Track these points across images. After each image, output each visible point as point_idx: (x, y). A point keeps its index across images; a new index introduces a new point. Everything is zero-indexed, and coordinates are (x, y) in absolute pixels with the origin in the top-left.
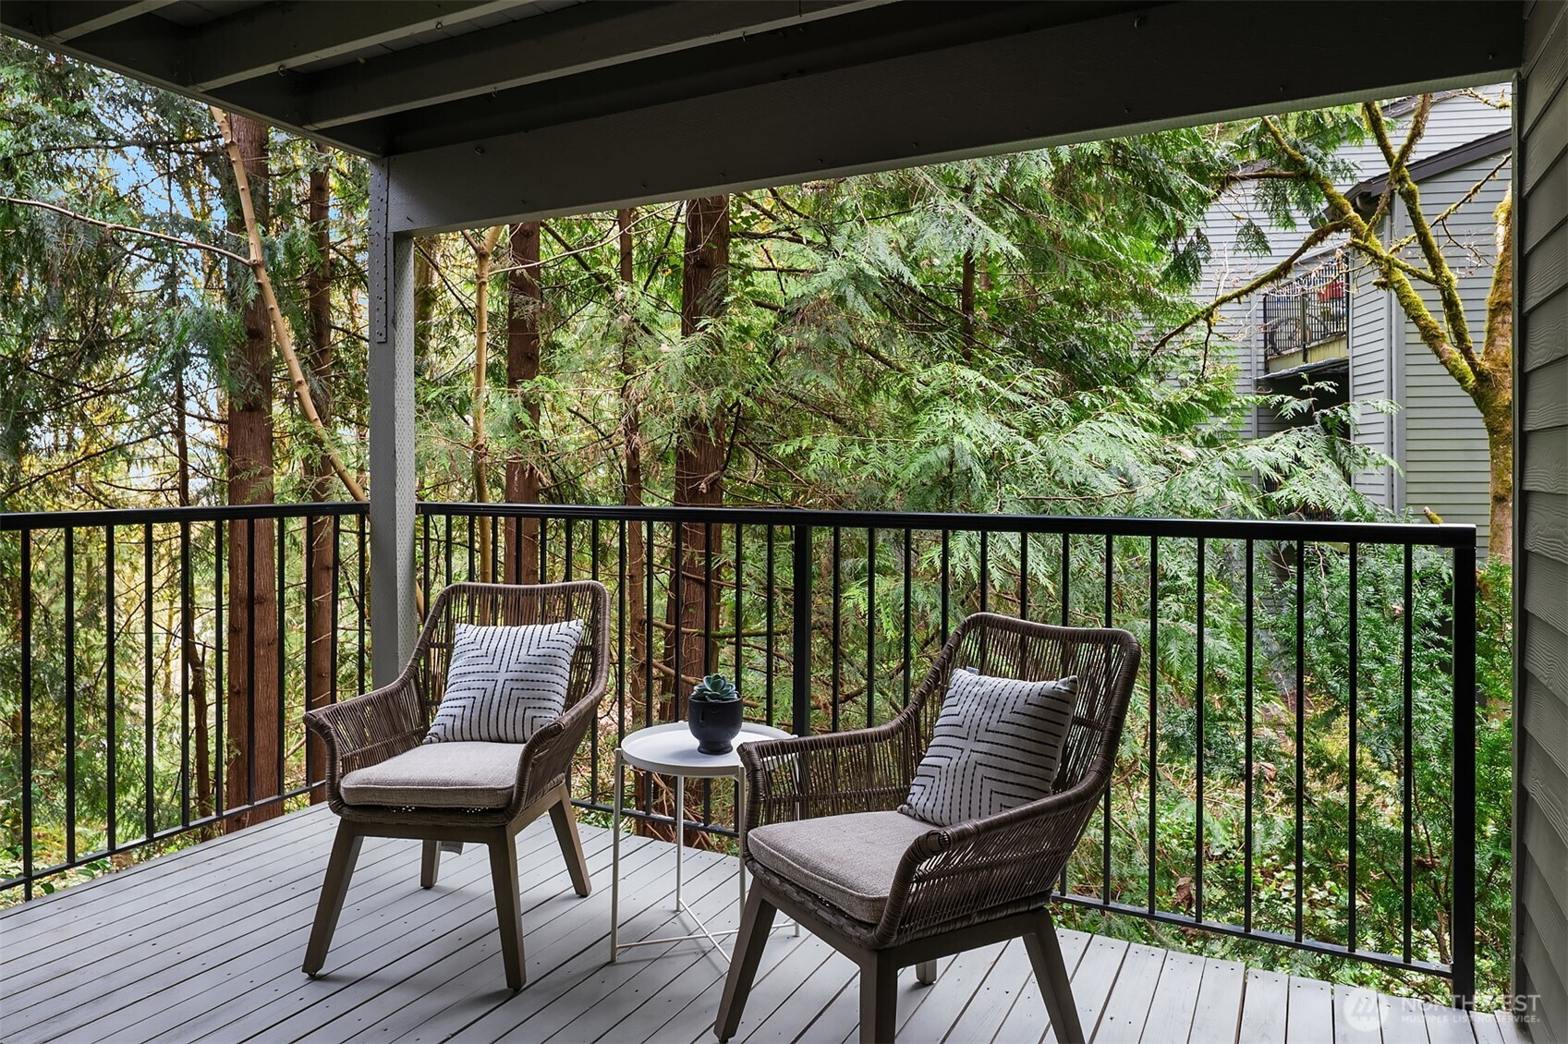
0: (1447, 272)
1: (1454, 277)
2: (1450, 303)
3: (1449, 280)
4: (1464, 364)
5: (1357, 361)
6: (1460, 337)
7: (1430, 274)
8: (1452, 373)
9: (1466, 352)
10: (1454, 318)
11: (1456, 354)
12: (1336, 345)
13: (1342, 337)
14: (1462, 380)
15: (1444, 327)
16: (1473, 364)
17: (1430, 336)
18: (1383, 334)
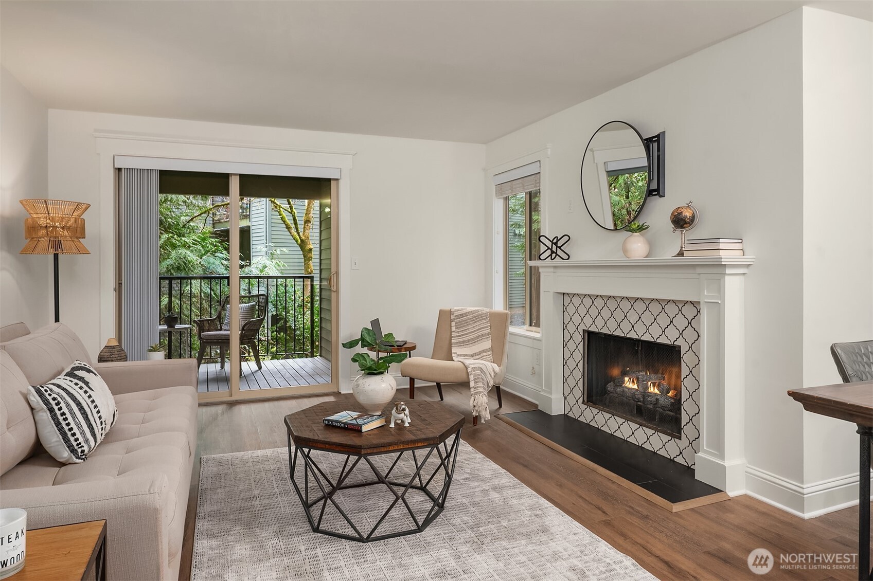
0: (294, 210)
1: (296, 212)
2: (295, 219)
3: (295, 213)
4: (298, 237)
5: (254, 227)
6: (297, 229)
7: (290, 210)
8: (294, 239)
9: (298, 234)
10: (296, 223)
11: (296, 234)
12: (245, 220)
13: (247, 217)
14: (297, 241)
15: (293, 226)
16: (300, 237)
17: (288, 227)
18: (264, 218)
